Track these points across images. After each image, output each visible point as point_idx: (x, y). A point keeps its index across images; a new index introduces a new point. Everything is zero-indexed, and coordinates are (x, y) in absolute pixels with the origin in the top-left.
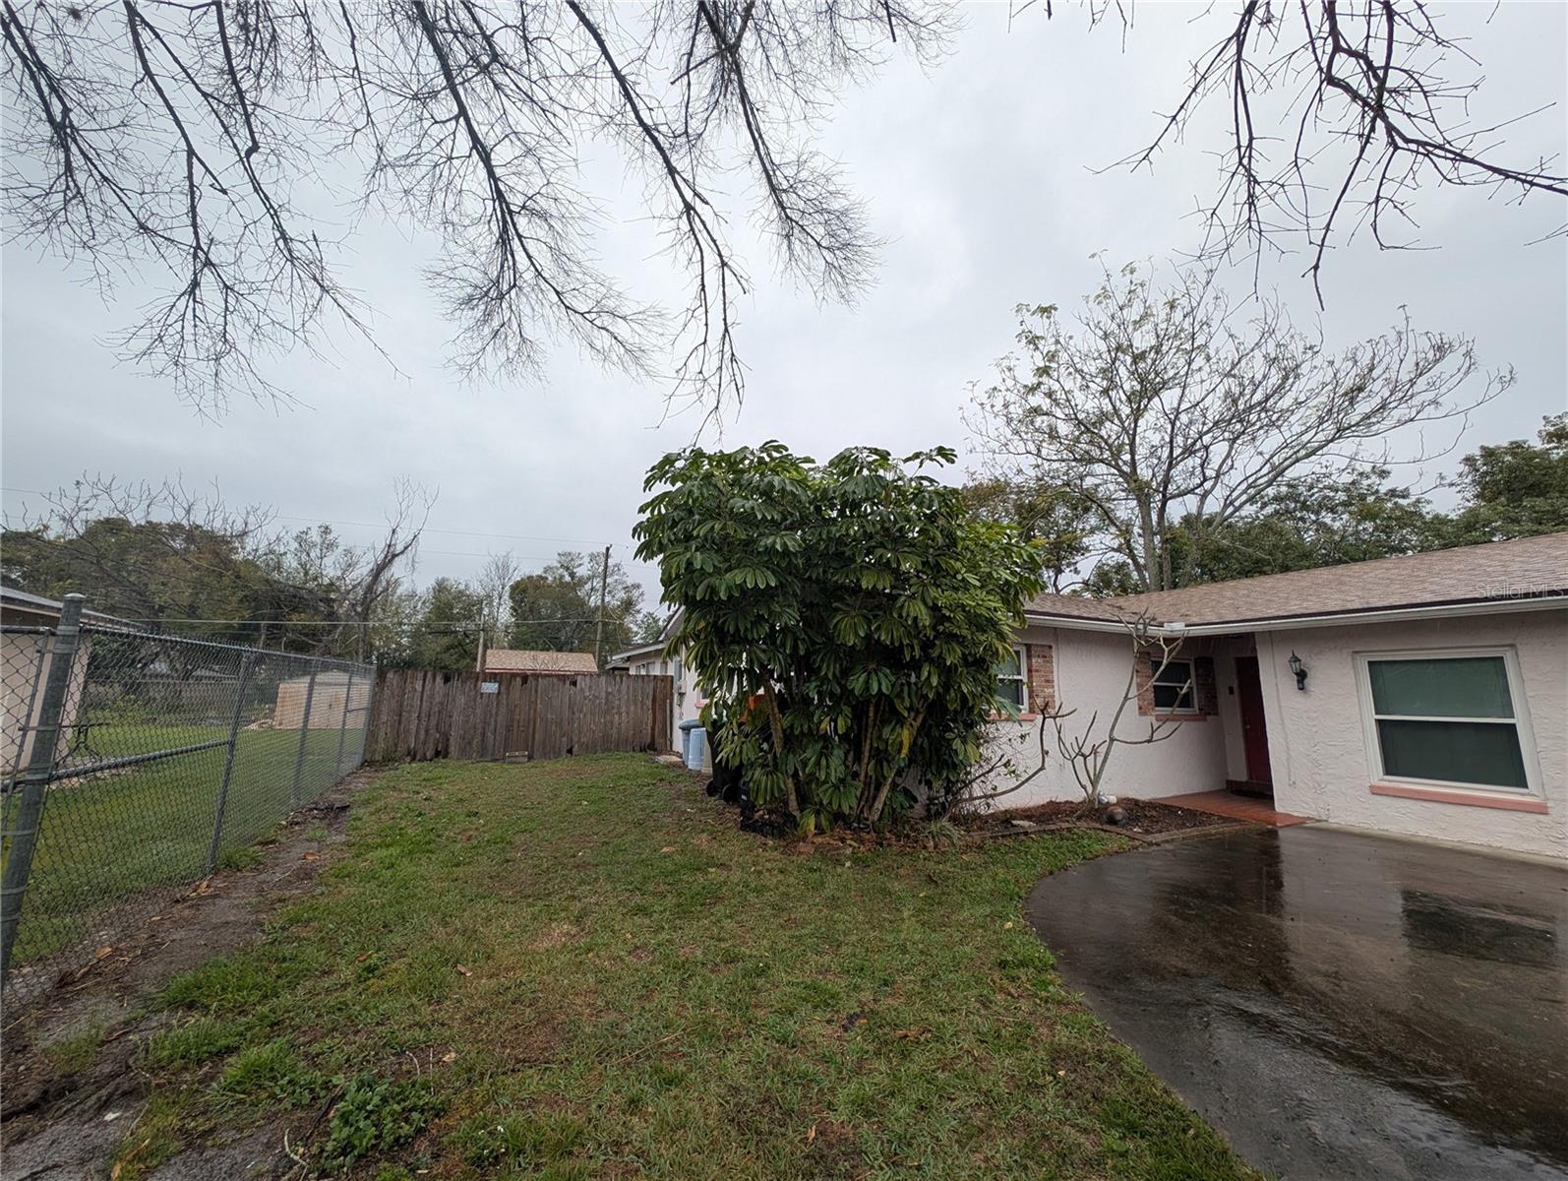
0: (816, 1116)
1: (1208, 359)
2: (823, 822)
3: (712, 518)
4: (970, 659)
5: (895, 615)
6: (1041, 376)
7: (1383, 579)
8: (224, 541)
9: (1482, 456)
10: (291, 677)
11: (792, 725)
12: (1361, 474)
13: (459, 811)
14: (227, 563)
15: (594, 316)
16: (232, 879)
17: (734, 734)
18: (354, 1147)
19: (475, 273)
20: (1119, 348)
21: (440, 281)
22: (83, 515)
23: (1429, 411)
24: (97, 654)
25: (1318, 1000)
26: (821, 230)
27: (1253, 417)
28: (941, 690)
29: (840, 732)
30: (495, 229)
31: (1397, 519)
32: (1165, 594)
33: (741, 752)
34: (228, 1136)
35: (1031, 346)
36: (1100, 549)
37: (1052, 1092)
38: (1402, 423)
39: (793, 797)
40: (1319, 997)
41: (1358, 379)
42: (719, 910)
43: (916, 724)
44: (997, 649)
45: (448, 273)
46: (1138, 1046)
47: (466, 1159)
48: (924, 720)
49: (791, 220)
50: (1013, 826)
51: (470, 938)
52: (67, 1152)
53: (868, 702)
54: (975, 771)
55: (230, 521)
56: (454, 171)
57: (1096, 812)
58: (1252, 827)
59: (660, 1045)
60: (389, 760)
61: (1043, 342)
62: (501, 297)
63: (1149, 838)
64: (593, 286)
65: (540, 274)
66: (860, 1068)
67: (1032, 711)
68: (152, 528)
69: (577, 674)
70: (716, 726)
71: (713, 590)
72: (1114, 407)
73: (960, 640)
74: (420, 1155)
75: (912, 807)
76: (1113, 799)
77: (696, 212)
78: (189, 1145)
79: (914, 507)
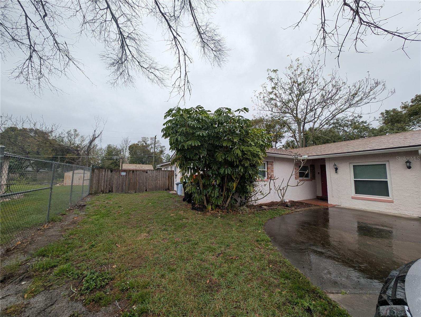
0: (209, 277)
1: (317, 85)
2: (213, 207)
3: (183, 127)
4: (251, 164)
5: (232, 153)
6: (273, 89)
7: (358, 144)
8: (46, 133)
9: (385, 112)
10: (68, 171)
11: (205, 182)
12: (355, 117)
13: (116, 206)
14: (47, 140)
15: (149, 69)
16: (54, 224)
17: (190, 185)
18: (90, 288)
19: (115, 56)
20: (294, 82)
21: (104, 58)
22: (3, 126)
23: (373, 100)
24: (11, 165)
25: (334, 248)
26: (213, 46)
27: (328, 101)
28: (244, 173)
29: (217, 184)
30: (120, 43)
31: (363, 129)
32: (303, 148)
33: (191, 190)
34: (56, 287)
35: (271, 81)
36: (287, 137)
37: (268, 270)
38: (366, 103)
39: (205, 201)
40: (334, 246)
41: (355, 91)
42: (186, 229)
43: (237, 182)
44: (258, 162)
45: (107, 56)
46: (290, 259)
47: (119, 290)
48: (240, 181)
49: (204, 42)
50: (262, 208)
51: (119, 237)
52: (12, 292)
53: (225, 176)
54: (253, 194)
55: (47, 128)
56: (107, 25)
57: (283, 204)
58: (322, 207)
59: (170, 262)
60: (96, 193)
61: (274, 80)
62: (122, 63)
63: (296, 210)
64: (149, 60)
65: (133, 56)
66: (221, 266)
67: (268, 179)
68: (24, 130)
69: (147, 170)
70: (185, 183)
71: (183, 146)
72: (292, 98)
73: (249, 160)
74: (107, 289)
75: (236, 203)
76: (288, 201)
77: (177, 39)
78: (45, 289)
79: (238, 124)
